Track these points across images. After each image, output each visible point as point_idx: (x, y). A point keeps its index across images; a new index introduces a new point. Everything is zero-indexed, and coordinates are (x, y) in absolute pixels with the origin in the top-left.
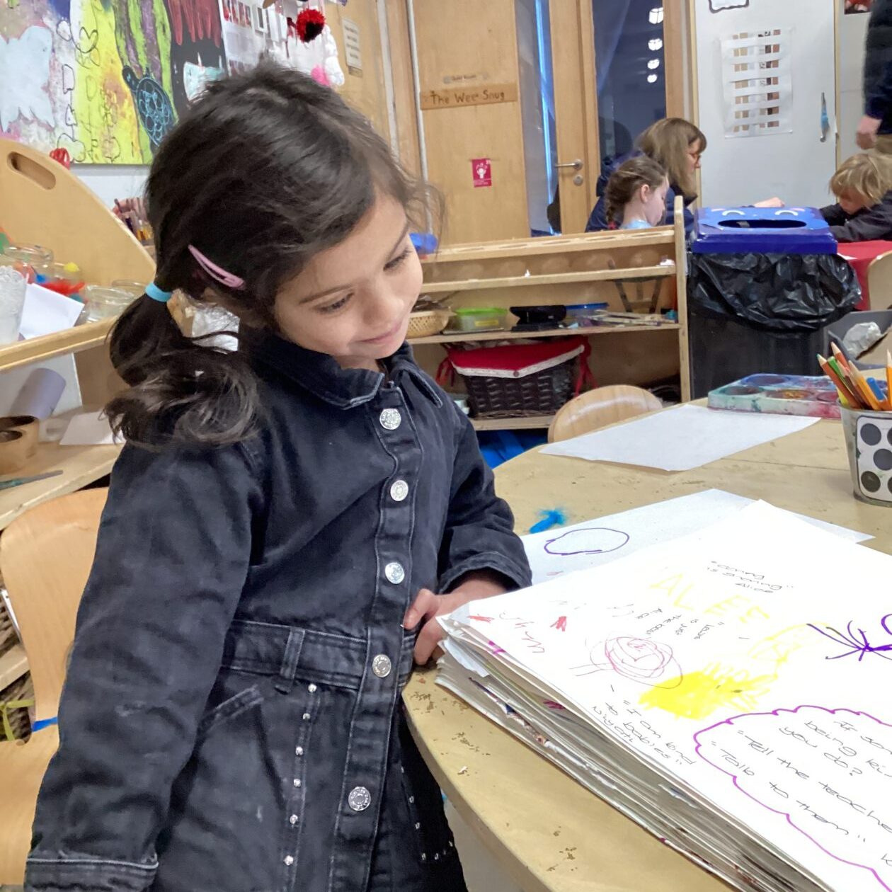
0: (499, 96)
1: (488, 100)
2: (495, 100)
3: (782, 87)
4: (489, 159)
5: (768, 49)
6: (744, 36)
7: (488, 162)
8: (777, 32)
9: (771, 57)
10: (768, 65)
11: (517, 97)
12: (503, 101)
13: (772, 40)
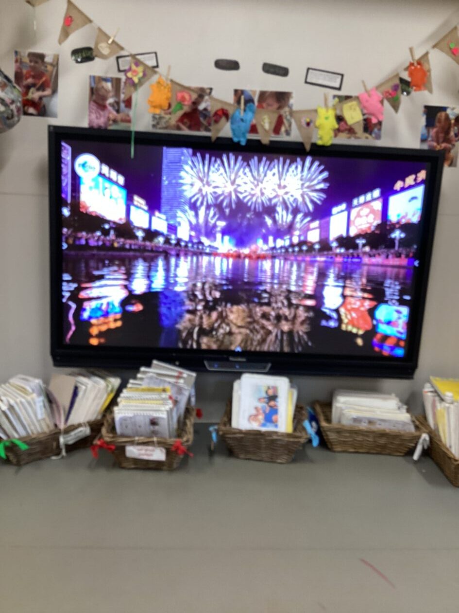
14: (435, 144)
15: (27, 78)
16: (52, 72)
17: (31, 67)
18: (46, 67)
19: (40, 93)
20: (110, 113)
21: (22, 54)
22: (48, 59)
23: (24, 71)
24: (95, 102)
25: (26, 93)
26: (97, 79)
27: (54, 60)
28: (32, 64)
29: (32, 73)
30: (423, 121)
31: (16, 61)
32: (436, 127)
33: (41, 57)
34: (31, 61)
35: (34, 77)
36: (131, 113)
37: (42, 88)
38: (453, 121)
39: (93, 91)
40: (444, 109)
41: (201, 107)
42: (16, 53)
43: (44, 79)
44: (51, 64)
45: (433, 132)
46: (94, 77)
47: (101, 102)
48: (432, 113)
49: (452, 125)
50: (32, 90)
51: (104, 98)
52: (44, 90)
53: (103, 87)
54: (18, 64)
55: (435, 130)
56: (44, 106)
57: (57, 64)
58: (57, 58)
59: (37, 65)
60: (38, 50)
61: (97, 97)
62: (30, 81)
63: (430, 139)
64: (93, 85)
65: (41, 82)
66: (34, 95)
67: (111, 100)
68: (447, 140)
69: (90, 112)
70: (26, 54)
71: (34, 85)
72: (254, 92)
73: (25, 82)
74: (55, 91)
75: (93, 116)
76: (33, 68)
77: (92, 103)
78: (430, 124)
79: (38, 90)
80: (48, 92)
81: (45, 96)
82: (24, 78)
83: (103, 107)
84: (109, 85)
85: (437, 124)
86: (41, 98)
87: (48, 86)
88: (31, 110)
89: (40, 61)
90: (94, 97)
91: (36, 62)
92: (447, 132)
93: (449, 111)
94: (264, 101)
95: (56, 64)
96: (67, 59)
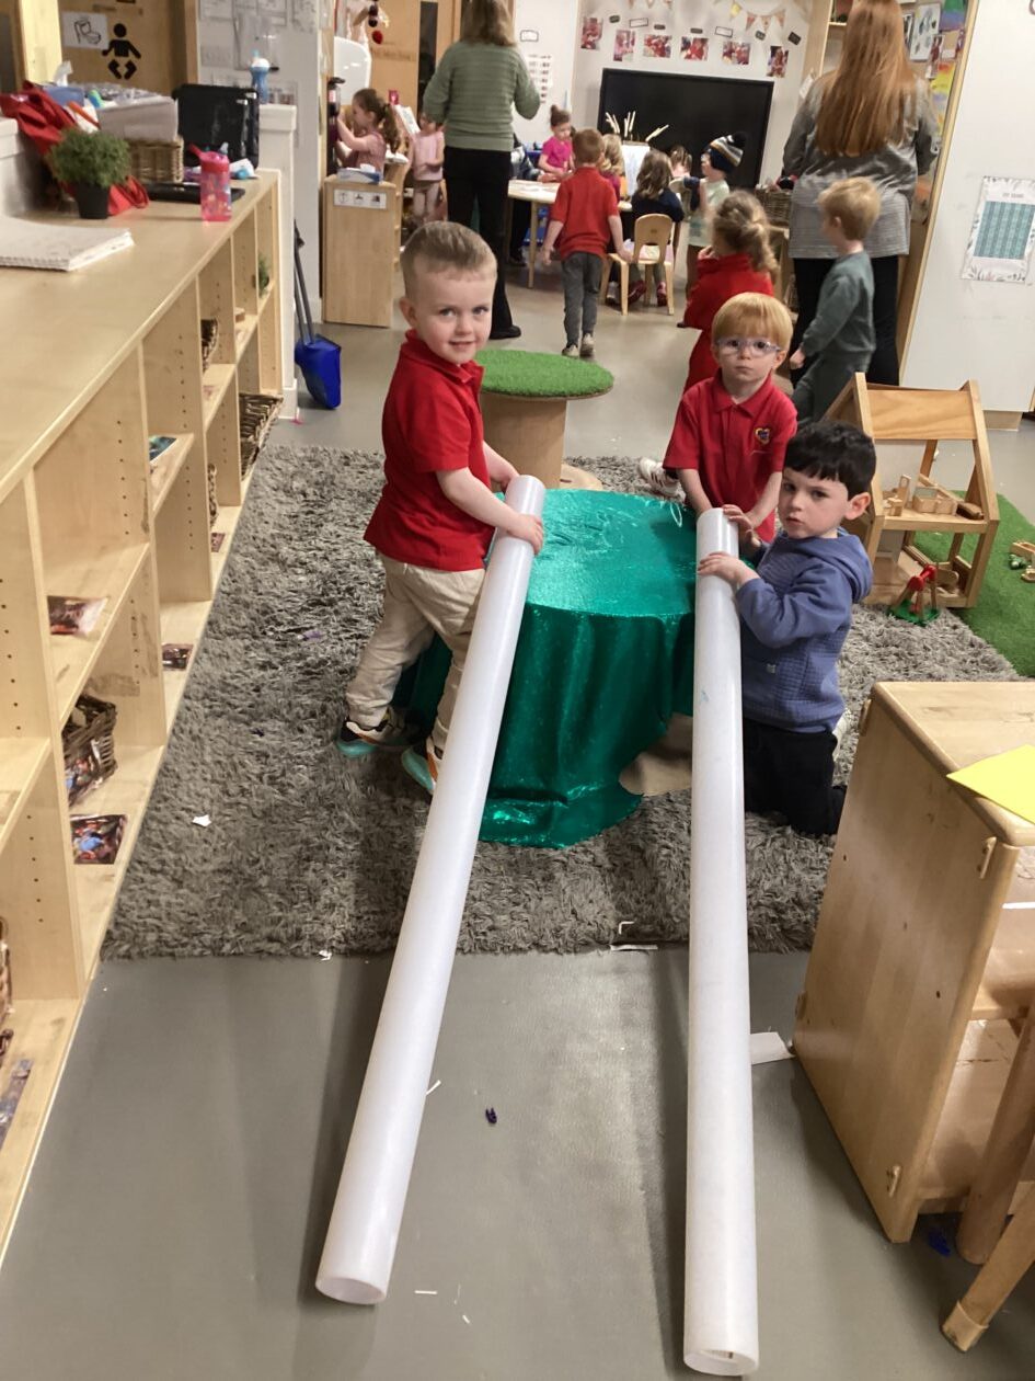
0: (405, 57)
3: (549, 84)
4: (397, 91)
5: (544, 65)
6: (535, 56)
8: (549, 57)
9: (546, 69)
10: (544, 73)
11: (416, 60)
13: (546, 61)
16: (600, 28)
21: (587, 18)
22: (599, 21)
29: (591, 28)
30: (770, 53)
31: (584, 22)
32: (777, 57)
34: (591, 22)
36: (634, 48)
37: (594, 35)
38: (785, 54)
39: (617, 37)
40: (780, 47)
41: (666, 45)
43: (596, 31)
48: (774, 50)
50: (590, 36)
51: (622, 41)
53: (621, 35)
58: (602, 20)
59: (593, 24)
60: (594, 16)
61: (619, 41)
62: (589, 31)
63: (773, 63)
64: (618, 34)
65: (594, 32)
66: (591, 39)
67: (625, 42)
68: (781, 63)
70: (589, 18)
71: (590, 34)
72: (691, 38)
74: (600, 37)
75: (616, 50)
77: (617, 43)
78: (773, 54)
80: (596, 37)
82: (587, 30)
83: (621, 45)
84: (625, 35)
86: (593, 40)
87: (597, 35)
88: (589, 46)
93: (782, 49)
95: (601, 24)
96: (607, 22)
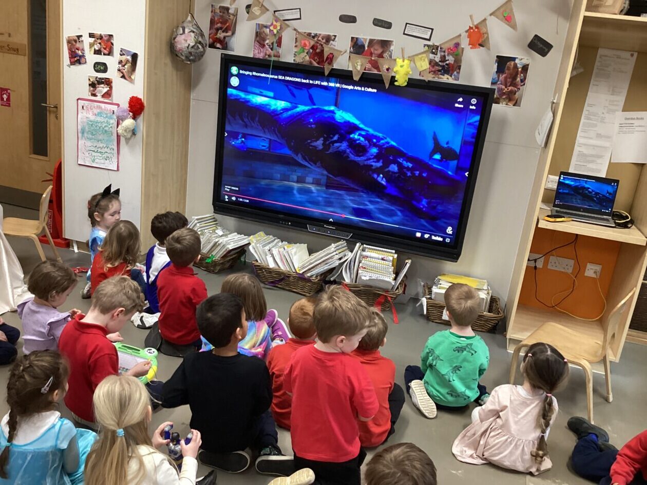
0: (15, 50)
1: (9, 52)
2: (13, 52)
4: (9, 89)
7: (9, 91)
11: (26, 54)
12: (18, 54)
14: (503, 87)
15: (217, 23)
16: (233, 20)
17: (220, 15)
18: (230, 16)
19: (225, 34)
20: (267, 50)
21: (216, 7)
23: (216, 19)
24: (258, 41)
25: (216, 34)
26: (261, 25)
27: (234, 12)
28: (221, 14)
29: (221, 20)
30: (495, 67)
31: (212, 12)
32: (506, 73)
33: (228, 9)
34: (220, 12)
35: (221, 23)
37: (226, 31)
38: (520, 70)
39: (257, 34)
42: (212, 6)
43: (228, 24)
44: (233, 15)
45: (502, 77)
46: (259, 24)
47: (262, 42)
48: (503, 62)
49: (519, 73)
50: (220, 31)
51: (264, 40)
52: (227, 32)
53: (264, 31)
54: (213, 13)
55: (504, 75)
56: (226, 43)
57: (237, 15)
58: (237, 10)
59: (224, 15)
61: (260, 38)
62: (219, 25)
63: (499, 83)
64: (258, 30)
65: (226, 26)
66: (221, 35)
69: (255, 48)
70: (218, 7)
71: (221, 28)
72: (366, 40)
73: (216, 26)
75: (256, 51)
76: (222, 17)
77: (256, 42)
78: (500, 70)
79: (223, 32)
80: (229, 33)
81: (228, 36)
82: (216, 23)
83: (263, 46)
84: (268, 31)
85: (507, 71)
86: (225, 37)
87: (230, 30)
88: (218, 45)
89: (226, 12)
90: (258, 38)
91: (224, 13)
92: (515, 78)
93: (517, 61)
94: (372, 47)
95: (235, 15)
96: (243, 11)
